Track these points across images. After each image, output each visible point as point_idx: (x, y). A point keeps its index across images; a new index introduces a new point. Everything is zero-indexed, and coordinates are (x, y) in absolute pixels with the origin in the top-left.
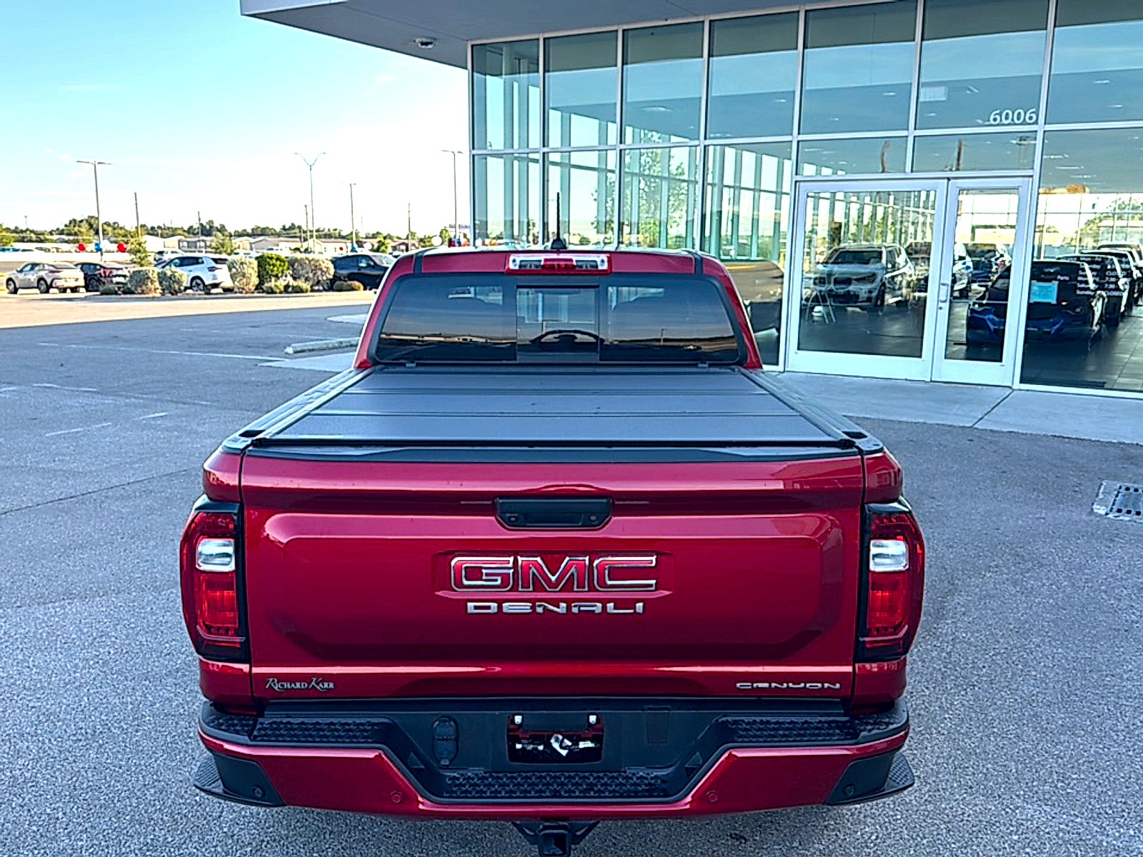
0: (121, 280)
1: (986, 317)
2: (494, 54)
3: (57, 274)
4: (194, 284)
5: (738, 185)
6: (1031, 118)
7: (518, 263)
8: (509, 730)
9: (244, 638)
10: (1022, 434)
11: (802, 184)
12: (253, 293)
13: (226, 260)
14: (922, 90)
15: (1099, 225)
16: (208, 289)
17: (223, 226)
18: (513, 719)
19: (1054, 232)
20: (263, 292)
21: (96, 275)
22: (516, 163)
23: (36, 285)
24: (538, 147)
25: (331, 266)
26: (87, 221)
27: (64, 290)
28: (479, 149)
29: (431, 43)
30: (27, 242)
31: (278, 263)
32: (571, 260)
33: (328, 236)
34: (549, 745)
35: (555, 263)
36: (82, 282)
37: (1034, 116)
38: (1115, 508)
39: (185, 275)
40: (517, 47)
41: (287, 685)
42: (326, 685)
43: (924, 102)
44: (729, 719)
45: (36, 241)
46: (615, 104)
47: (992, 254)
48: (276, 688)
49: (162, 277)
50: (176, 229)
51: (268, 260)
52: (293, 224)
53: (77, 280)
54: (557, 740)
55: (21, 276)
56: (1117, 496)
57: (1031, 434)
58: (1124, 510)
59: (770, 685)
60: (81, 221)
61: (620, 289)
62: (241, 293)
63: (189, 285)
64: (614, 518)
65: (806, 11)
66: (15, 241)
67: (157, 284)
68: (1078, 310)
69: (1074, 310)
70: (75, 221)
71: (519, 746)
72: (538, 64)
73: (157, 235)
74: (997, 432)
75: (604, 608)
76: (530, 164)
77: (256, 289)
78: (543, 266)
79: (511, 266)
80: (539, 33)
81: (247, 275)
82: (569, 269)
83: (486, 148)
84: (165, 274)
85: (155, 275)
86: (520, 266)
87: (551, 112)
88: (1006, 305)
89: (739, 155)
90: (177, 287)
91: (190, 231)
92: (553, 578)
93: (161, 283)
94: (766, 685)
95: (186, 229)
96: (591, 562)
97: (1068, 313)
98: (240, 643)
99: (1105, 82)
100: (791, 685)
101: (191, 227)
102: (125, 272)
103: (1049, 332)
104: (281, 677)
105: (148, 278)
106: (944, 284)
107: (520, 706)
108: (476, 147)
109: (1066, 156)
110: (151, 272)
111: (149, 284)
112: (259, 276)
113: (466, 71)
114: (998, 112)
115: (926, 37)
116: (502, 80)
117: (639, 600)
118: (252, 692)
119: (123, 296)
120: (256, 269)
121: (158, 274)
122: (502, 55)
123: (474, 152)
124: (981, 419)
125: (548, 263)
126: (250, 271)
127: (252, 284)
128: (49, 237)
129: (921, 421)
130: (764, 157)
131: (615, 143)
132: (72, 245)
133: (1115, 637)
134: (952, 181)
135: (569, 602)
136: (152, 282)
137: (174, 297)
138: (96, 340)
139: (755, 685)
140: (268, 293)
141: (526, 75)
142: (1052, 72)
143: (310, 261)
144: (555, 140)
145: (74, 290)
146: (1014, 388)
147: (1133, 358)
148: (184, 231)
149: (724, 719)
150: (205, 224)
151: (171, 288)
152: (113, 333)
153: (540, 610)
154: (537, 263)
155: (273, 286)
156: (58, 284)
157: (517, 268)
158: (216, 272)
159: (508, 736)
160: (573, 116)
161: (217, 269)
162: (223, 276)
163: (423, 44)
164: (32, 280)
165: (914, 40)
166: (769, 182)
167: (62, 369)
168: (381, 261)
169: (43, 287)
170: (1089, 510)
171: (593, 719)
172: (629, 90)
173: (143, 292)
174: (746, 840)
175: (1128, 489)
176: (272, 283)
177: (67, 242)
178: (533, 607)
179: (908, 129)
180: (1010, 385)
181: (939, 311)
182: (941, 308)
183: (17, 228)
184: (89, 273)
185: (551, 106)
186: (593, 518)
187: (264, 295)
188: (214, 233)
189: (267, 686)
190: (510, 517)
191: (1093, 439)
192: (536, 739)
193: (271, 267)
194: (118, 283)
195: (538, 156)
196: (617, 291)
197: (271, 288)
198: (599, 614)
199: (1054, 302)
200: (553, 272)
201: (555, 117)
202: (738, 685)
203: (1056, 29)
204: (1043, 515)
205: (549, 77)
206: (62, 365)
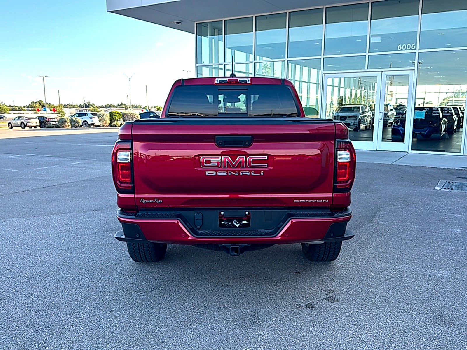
0: (54, 123)
1: (399, 128)
2: (205, 27)
3: (28, 121)
4: (84, 124)
5: (301, 80)
6: (413, 47)
7: (218, 81)
8: (219, 217)
9: (133, 185)
10: (411, 166)
11: (325, 75)
12: (107, 127)
13: (97, 114)
14: (372, 39)
15: (449, 100)
16: (90, 126)
17: (94, 104)
18: (221, 213)
19: (431, 103)
20: (112, 126)
21: (44, 121)
22: (214, 69)
23: (20, 125)
24: (222, 62)
25: (139, 116)
26: (39, 102)
27: (31, 127)
28: (199, 64)
29: (180, 23)
30: (15, 110)
31: (118, 115)
32: (237, 80)
33: (136, 107)
34: (232, 223)
35: (232, 81)
36: (38, 124)
37: (415, 46)
38: (443, 188)
39: (80, 120)
40: (214, 24)
41: (147, 201)
42: (159, 201)
43: (372, 43)
44: (292, 212)
45: (18, 110)
46: (252, 46)
47: (404, 109)
48: (143, 202)
49: (71, 121)
50: (74, 105)
51: (114, 114)
52: (122, 103)
53: (36, 123)
54: (235, 222)
55: (14, 122)
56: (445, 184)
57: (414, 166)
58: (447, 188)
59: (305, 201)
60: (36, 102)
61: (255, 96)
62: (103, 127)
63: (82, 124)
64: (254, 143)
65: (326, 8)
66: (10, 110)
67: (69, 124)
68: (435, 125)
69: (434, 125)
70: (33, 102)
71: (223, 223)
72: (222, 31)
73: (67, 108)
74: (400, 165)
75: (251, 173)
76: (219, 70)
77: (109, 126)
78: (227, 82)
79: (216, 82)
80: (222, 18)
81: (105, 120)
82: (237, 83)
83: (202, 63)
84: (73, 120)
85: (69, 120)
86: (219, 82)
87: (227, 49)
88: (405, 120)
89: (302, 68)
90: (77, 125)
91: (80, 106)
92: (234, 163)
93: (71, 123)
94: (304, 201)
95: (78, 105)
96: (246, 158)
97: (431, 126)
98: (132, 187)
99: (443, 34)
100: (312, 200)
101: (81, 105)
102: (56, 120)
103: (424, 134)
104: (145, 199)
105: (66, 121)
106: (381, 112)
107: (223, 209)
108: (198, 63)
109: (431, 67)
110: (67, 119)
111: (66, 123)
112: (110, 120)
113: (194, 35)
114: (401, 45)
115: (372, 18)
116: (208, 39)
117: (262, 171)
118: (135, 203)
119: (55, 128)
120: (109, 117)
121: (70, 120)
122: (208, 27)
123: (197, 65)
124: (395, 162)
125: (229, 81)
126: (107, 118)
127: (107, 123)
128: (24, 109)
129: (372, 162)
130: (312, 69)
131: (252, 60)
132: (33, 111)
133: (438, 223)
134: (383, 72)
135: (239, 171)
136: (67, 123)
137: (76, 128)
138: (47, 141)
139: (300, 201)
140: (114, 127)
141: (217, 36)
142: (421, 30)
143: (130, 114)
144: (229, 60)
145: (35, 127)
146: (409, 152)
147: (458, 144)
148: (78, 106)
149: (290, 212)
150: (86, 103)
151: (74, 125)
152: (54, 139)
153: (230, 174)
154: (225, 81)
155: (116, 124)
156: (29, 125)
157: (218, 83)
158: (93, 119)
159: (219, 219)
160: (236, 51)
161: (93, 118)
162: (96, 120)
163: (177, 23)
164: (19, 123)
165: (368, 20)
166: (313, 79)
167: (36, 150)
168: (159, 114)
169: (23, 126)
170: (434, 188)
171: (247, 213)
172: (257, 40)
173: (63, 127)
174: (300, 273)
175: (449, 182)
176: (115, 123)
177: (31, 110)
178: (227, 173)
179: (366, 53)
180: (407, 151)
181: (379, 123)
182: (380, 122)
183: (10, 105)
184: (41, 120)
185: (227, 47)
186: (247, 143)
187: (112, 127)
188: (90, 107)
189: (140, 202)
190: (220, 143)
191: (438, 167)
192: (228, 221)
193: (115, 117)
194: (53, 124)
195: (222, 67)
196: (254, 96)
197: (115, 125)
198: (249, 175)
199: (424, 118)
200: (231, 84)
201: (229, 51)
202: (295, 201)
203: (422, 15)
204: (416, 190)
205: (226, 36)
206: (36, 149)
